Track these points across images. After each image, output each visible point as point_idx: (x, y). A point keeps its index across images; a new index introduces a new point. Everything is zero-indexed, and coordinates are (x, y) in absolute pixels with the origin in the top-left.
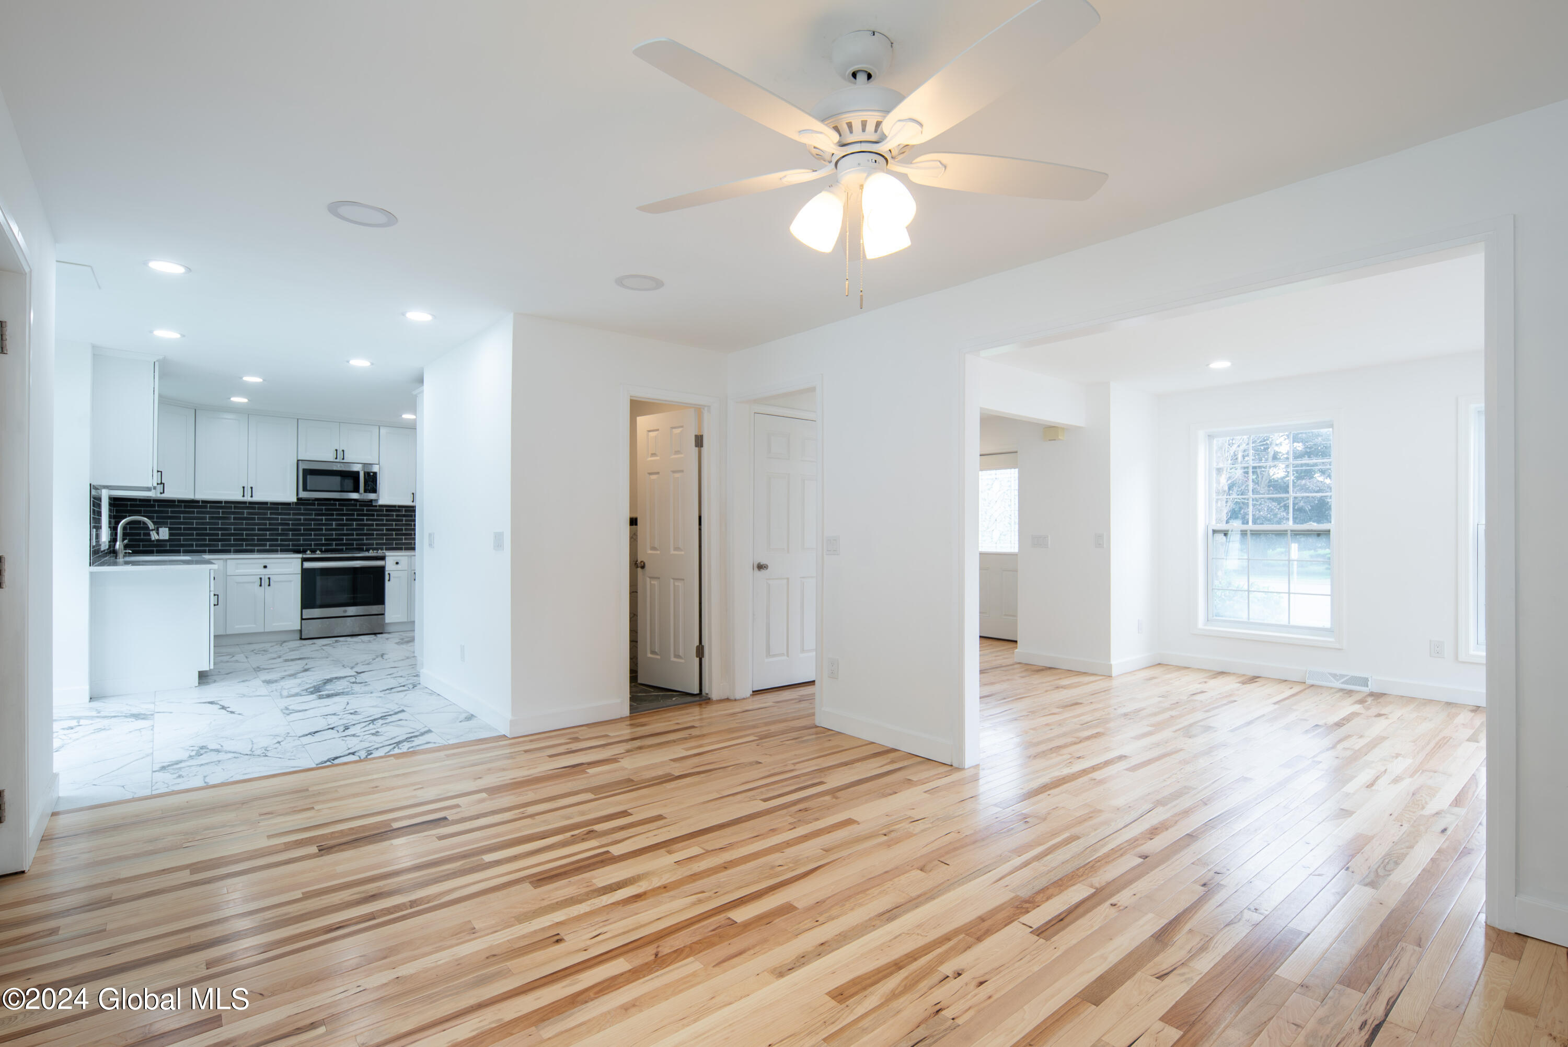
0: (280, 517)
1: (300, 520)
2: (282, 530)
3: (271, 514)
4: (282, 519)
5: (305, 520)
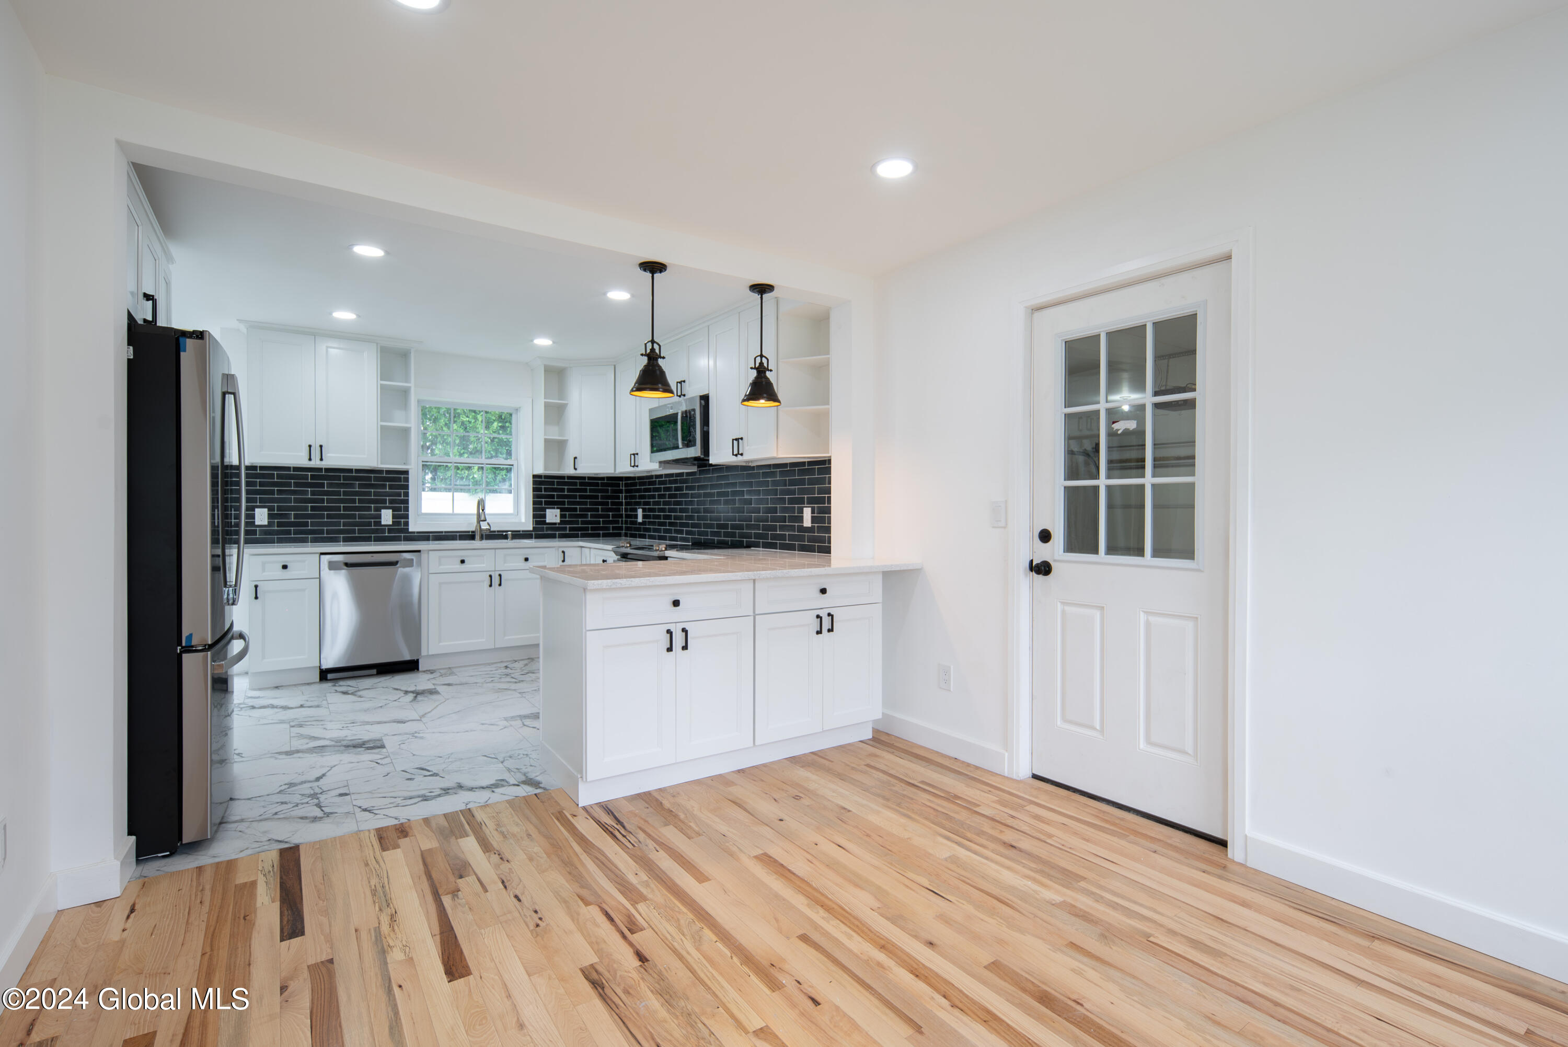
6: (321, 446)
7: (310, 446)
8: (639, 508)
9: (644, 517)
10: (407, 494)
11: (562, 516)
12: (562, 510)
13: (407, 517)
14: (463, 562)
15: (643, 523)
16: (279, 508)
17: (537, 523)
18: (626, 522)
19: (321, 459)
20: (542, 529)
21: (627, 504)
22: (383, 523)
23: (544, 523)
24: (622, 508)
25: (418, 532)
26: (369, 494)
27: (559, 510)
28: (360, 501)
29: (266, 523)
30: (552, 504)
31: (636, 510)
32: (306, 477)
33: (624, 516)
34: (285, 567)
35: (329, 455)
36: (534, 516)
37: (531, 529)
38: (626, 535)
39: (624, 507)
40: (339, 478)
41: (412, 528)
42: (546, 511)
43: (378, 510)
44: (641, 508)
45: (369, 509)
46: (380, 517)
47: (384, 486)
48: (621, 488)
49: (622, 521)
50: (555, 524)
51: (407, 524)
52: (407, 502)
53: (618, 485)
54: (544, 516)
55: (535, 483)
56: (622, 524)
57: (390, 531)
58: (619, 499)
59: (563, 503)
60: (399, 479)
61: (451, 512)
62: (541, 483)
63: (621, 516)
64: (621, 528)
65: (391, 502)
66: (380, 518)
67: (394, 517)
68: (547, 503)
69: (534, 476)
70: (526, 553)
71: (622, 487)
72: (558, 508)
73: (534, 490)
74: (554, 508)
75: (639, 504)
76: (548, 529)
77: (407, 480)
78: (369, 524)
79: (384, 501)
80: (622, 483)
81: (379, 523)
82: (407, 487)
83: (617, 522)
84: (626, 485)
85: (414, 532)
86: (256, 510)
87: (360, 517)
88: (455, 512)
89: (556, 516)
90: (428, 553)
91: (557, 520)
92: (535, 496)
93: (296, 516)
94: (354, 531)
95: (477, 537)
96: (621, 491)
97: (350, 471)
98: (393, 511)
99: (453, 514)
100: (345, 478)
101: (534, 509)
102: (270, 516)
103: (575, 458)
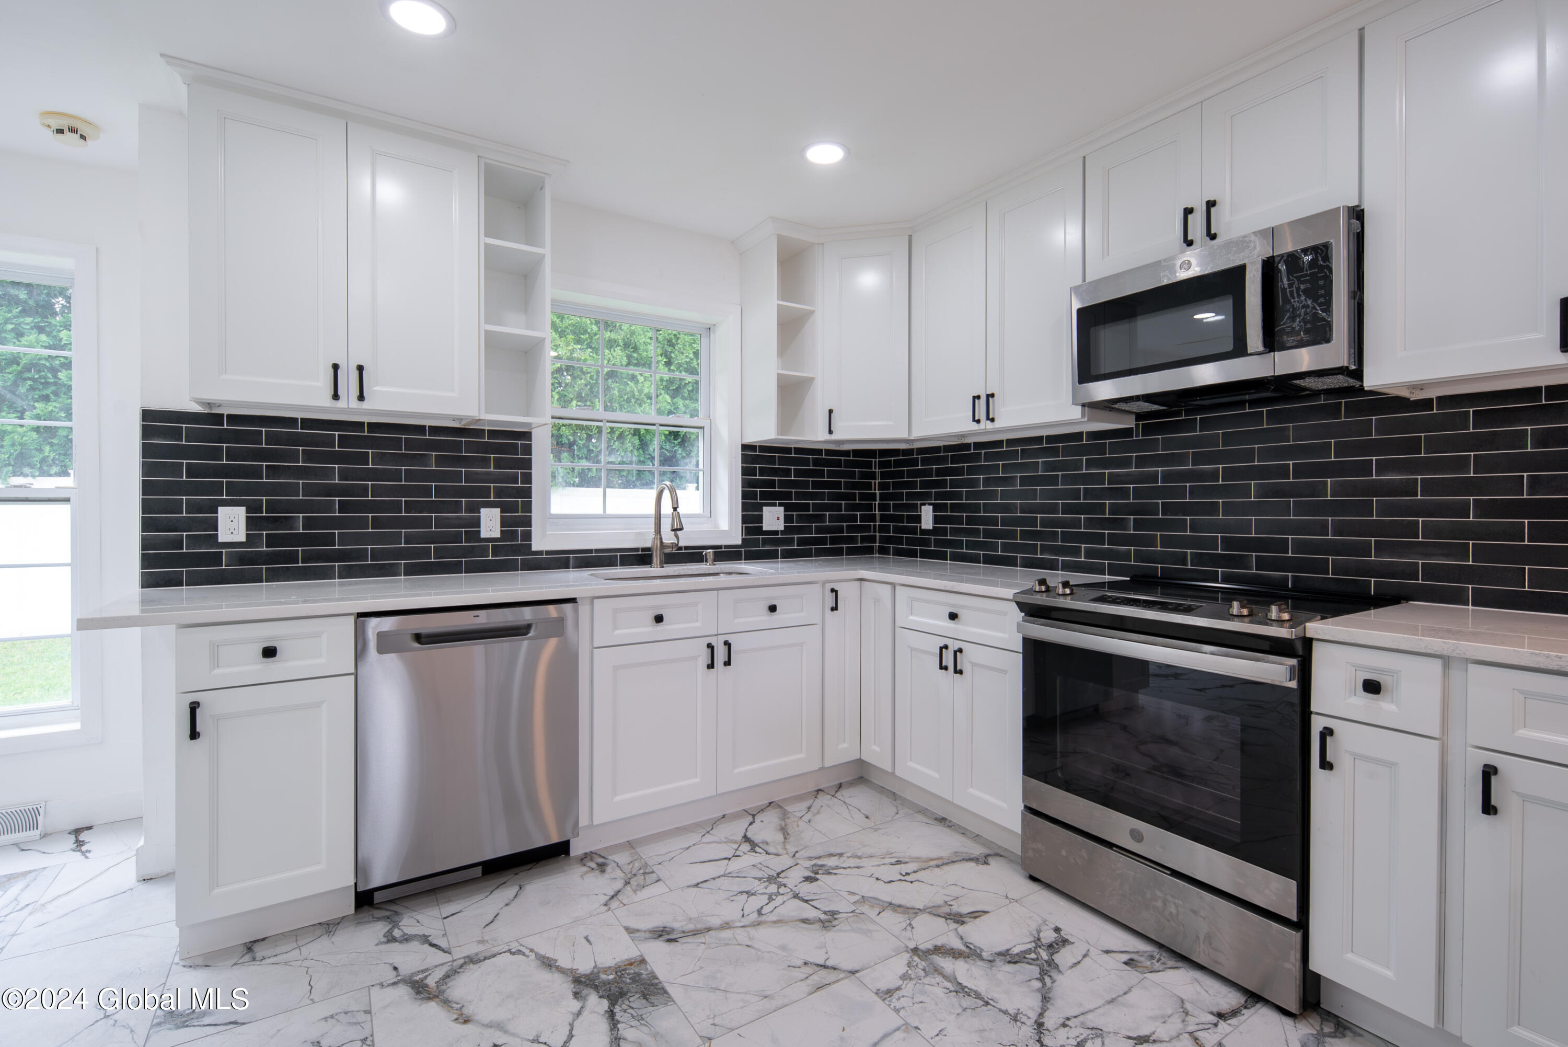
0: (1107, 471)
1: (1153, 477)
2: (1115, 509)
3: (1090, 464)
4: (1113, 479)
5: (1167, 477)
6: (360, 369)
7: (336, 367)
8: (924, 504)
9: (936, 519)
10: (528, 478)
11: (788, 519)
12: (788, 508)
13: (528, 522)
14: (659, 619)
15: (934, 531)
16: (272, 506)
17: (748, 531)
18: (882, 529)
19: (361, 397)
20: (756, 543)
21: (883, 497)
22: (484, 535)
23: (759, 531)
24: (875, 504)
25: (548, 553)
26: (457, 477)
27: (782, 509)
28: (440, 491)
29: (241, 537)
30: (771, 498)
31: (915, 507)
32: (330, 442)
33: (878, 518)
34: (269, 652)
35: (376, 388)
36: (745, 520)
37: (739, 542)
38: (883, 551)
39: (877, 503)
40: (396, 444)
41: (538, 544)
42: (762, 511)
43: (475, 508)
44: (930, 504)
45: (457, 507)
46: (477, 523)
47: (485, 462)
48: (873, 470)
49: (875, 526)
50: (776, 532)
51: (528, 536)
52: (527, 493)
53: (869, 465)
54: (760, 519)
55: (745, 459)
56: (875, 532)
57: (496, 550)
58: (872, 490)
59: (788, 496)
60: (513, 449)
61: (601, 512)
62: (755, 459)
63: (872, 518)
64: (872, 540)
65: (500, 493)
66: (478, 525)
67: (504, 522)
68: (764, 495)
69: (745, 447)
70: (772, 596)
71: (875, 468)
72: (780, 505)
73: (745, 471)
74: (774, 505)
75: (925, 497)
76: (765, 542)
77: (528, 450)
78: (457, 538)
79: (485, 492)
80: (875, 462)
81: (475, 535)
82: (528, 464)
83: (867, 528)
84: (882, 465)
85: (540, 553)
86: (221, 509)
87: (440, 523)
88: (608, 512)
89: (778, 519)
90: (592, 604)
91: (780, 526)
92: (745, 484)
93: (308, 523)
94: (426, 553)
95: (656, 560)
96: (873, 476)
97: (420, 429)
98: (502, 512)
99: (604, 517)
100: (410, 444)
101: (745, 507)
102: (251, 523)
103: (831, 411)
